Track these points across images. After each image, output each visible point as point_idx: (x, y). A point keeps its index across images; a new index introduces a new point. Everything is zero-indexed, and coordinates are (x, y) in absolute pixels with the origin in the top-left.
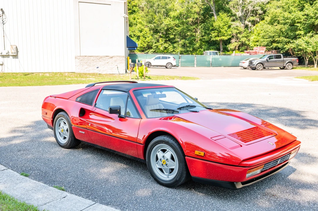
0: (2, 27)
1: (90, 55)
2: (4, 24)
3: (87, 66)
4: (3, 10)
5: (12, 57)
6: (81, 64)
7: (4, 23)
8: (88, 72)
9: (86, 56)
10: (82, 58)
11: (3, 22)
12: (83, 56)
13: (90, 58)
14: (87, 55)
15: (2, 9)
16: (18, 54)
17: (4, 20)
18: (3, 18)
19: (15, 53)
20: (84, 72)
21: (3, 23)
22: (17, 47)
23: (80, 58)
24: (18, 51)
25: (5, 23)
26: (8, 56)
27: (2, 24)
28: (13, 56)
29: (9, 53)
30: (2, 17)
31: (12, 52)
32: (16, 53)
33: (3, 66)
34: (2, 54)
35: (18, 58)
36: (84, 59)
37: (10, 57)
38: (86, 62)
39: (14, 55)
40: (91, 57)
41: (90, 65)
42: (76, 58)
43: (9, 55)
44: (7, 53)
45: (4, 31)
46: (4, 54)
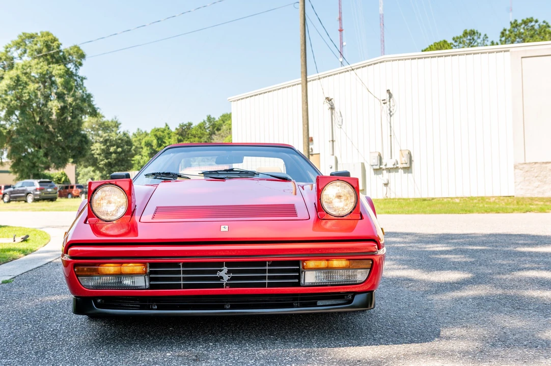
0: (389, 120)
1: (545, 161)
2: (391, 116)
3: (539, 183)
4: (391, 91)
5: (402, 171)
6: (527, 178)
7: (391, 114)
8: (540, 196)
9: (536, 163)
10: (527, 167)
11: (391, 112)
12: (530, 163)
13: (544, 165)
14: (539, 161)
15: (388, 91)
16: (413, 165)
17: (391, 110)
18: (390, 105)
19: (407, 163)
20: (533, 196)
21: (390, 114)
22: (410, 154)
23: (523, 168)
24: (413, 159)
25: (393, 114)
26: (395, 169)
27: (389, 116)
28: (404, 168)
29: (398, 164)
30: (388, 103)
31: (403, 161)
33: (388, 188)
34: (388, 167)
35: (411, 173)
36: (532, 169)
37: (400, 170)
38: (536, 175)
39: (406, 168)
40: (548, 165)
41: (545, 180)
42: (515, 167)
43: (397, 168)
44: (394, 165)
45: (391, 127)
46: (390, 166)
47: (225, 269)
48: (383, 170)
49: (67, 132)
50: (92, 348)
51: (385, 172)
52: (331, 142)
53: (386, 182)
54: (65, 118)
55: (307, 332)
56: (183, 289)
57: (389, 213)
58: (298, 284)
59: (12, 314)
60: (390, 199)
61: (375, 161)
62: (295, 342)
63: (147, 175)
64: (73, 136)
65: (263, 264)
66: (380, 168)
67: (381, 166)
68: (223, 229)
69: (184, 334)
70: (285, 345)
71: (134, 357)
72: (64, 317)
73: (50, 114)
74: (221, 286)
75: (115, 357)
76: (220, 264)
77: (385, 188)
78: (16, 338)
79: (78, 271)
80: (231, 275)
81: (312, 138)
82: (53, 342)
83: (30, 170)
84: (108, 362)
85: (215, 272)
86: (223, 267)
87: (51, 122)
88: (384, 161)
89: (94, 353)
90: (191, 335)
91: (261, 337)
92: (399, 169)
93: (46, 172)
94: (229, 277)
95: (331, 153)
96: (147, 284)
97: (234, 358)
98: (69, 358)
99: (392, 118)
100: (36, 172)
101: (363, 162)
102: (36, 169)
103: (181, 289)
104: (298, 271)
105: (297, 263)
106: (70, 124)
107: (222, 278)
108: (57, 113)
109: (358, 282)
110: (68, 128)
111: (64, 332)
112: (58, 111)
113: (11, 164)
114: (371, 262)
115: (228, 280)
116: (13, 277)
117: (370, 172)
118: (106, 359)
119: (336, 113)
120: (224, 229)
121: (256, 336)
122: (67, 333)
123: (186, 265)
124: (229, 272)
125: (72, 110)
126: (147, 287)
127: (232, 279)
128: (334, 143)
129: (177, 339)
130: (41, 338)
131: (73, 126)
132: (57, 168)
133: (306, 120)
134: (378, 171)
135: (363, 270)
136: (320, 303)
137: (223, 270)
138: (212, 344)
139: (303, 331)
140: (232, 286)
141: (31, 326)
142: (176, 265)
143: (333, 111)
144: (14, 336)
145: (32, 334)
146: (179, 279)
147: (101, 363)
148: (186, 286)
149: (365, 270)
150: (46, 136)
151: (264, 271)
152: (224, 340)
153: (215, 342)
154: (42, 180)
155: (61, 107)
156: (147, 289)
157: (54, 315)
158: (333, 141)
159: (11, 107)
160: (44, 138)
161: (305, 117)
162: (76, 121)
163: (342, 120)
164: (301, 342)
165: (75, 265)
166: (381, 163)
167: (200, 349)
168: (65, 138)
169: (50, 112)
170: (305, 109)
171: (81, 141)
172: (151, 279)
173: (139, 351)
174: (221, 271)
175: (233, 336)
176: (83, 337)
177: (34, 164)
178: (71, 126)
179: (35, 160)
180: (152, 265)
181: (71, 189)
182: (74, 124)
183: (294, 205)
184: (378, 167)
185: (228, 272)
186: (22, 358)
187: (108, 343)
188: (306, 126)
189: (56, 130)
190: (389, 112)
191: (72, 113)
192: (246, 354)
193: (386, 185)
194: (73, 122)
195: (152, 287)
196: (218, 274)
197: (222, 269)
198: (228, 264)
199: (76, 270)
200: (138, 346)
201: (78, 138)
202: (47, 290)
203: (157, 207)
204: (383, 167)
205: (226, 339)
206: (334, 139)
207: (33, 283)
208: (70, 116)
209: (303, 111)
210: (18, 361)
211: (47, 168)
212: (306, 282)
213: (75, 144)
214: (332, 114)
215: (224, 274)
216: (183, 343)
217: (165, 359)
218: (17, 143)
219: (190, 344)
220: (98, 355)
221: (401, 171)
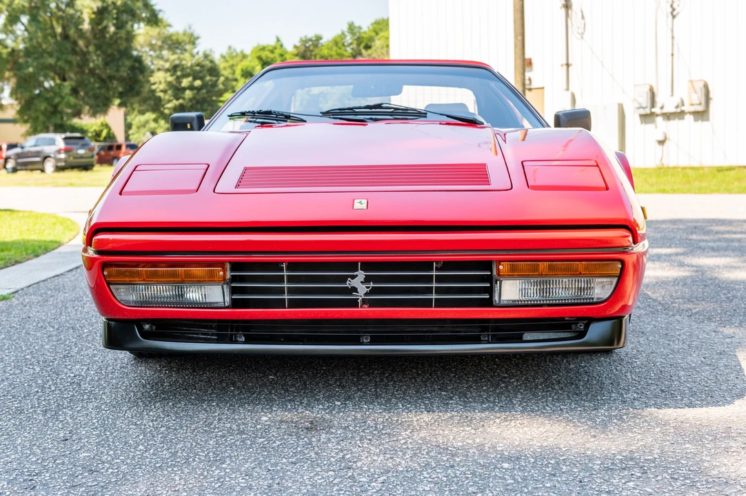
0: (670, 24)
2: (674, 17)
5: (692, 117)
7: (675, 13)
11: (674, 10)
16: (711, 107)
17: (675, 6)
19: (700, 104)
21: (672, 13)
22: (706, 87)
24: (711, 96)
25: (678, 13)
26: (680, 115)
27: (670, 17)
28: (695, 113)
29: (683, 105)
31: (693, 101)
32: (703, 103)
33: (665, 148)
34: (665, 111)
35: (708, 120)
37: (687, 117)
39: (698, 112)
43: (682, 112)
44: (677, 107)
45: (673, 38)
46: (670, 109)
47: (361, 275)
48: (657, 115)
49: (109, 51)
50: (138, 406)
51: (659, 120)
52: (565, 67)
53: (661, 138)
54: (106, 27)
55: (506, 387)
56: (288, 308)
57: (664, 191)
58: (489, 303)
59: (8, 349)
60: (669, 168)
61: (644, 100)
62: (483, 403)
63: (231, 116)
64: (119, 59)
65: (427, 266)
66: (652, 114)
67: (653, 110)
68: (357, 205)
69: (293, 385)
70: (465, 407)
71: (205, 422)
72: (94, 355)
73: (80, 21)
74: (354, 303)
75: (174, 420)
76: (352, 266)
77: (659, 147)
78: (13, 389)
79: (110, 275)
80: (372, 285)
81: (530, 59)
82: (73, 396)
83: (49, 118)
84: (162, 429)
85: (343, 279)
86: (358, 270)
87: (81, 33)
88: (659, 100)
89: (141, 414)
90: (305, 388)
91: (426, 394)
92: (686, 113)
93: (76, 121)
94: (367, 288)
95: (565, 87)
96: (227, 299)
97: (376, 427)
98: (98, 422)
99: (676, 20)
100: (58, 121)
101: (621, 102)
102: (59, 116)
103: (285, 308)
104: (489, 279)
105: (487, 265)
106: (114, 39)
107: (355, 289)
108: (92, 21)
109: (595, 300)
110: (110, 45)
111: (92, 380)
112: (93, 16)
113: (18, 108)
114: (620, 266)
115: (366, 294)
116: (15, 290)
117: (632, 119)
118: (158, 424)
119: (574, 14)
120: (360, 204)
121: (417, 392)
122: (97, 381)
123: (292, 266)
124: (367, 280)
125: (117, 13)
126: (226, 305)
127: (374, 291)
128: (570, 68)
129: (280, 394)
130: (53, 388)
131: (119, 42)
132: (94, 115)
133: (520, 27)
134: (647, 117)
135: (605, 280)
136: (527, 336)
137: (357, 276)
138: (339, 403)
139: (499, 385)
140: (373, 303)
141: (38, 369)
142: (276, 266)
143: (570, 12)
144: (10, 385)
145: (40, 382)
146: (281, 291)
147: (151, 430)
148: (293, 304)
149: (608, 279)
150: (75, 59)
151: (429, 279)
152: (361, 397)
153: (345, 401)
154: (68, 134)
155: (98, 8)
156: (227, 308)
157: (78, 352)
158: (568, 65)
159: (14, 9)
160: (69, 63)
161: (519, 22)
162: (123, 33)
163: (585, 24)
164: (494, 402)
165: (104, 265)
166: (653, 104)
167: (318, 412)
168: (106, 64)
169: (79, 17)
170: (518, 7)
171: (132, 68)
172: (234, 291)
173: (215, 412)
174: (353, 277)
175: (376, 391)
176: (123, 388)
177: (56, 107)
178: (116, 42)
179: (57, 100)
180: (235, 266)
181: (118, 152)
182: (121, 38)
183: (484, 165)
184: (648, 111)
185: (365, 279)
186: (21, 419)
187: (164, 399)
188: (520, 38)
189: (91, 48)
190: (670, 10)
191: (117, 19)
192: (397, 420)
193: (662, 142)
194: (119, 35)
195: (235, 304)
196: (348, 282)
197: (355, 273)
198: (367, 266)
199: (105, 273)
200: (214, 404)
201: (128, 63)
202: (69, 313)
203: (246, 169)
204: (657, 110)
205: (363, 396)
206: (570, 62)
207: (47, 301)
208: (114, 25)
209: (515, 10)
210: (14, 425)
211: (78, 114)
212: (502, 298)
213: (124, 73)
214: (567, 15)
215: (359, 283)
216: (290, 401)
217: (258, 426)
218: (26, 71)
219: (302, 403)
220: (147, 417)
221: (689, 118)
